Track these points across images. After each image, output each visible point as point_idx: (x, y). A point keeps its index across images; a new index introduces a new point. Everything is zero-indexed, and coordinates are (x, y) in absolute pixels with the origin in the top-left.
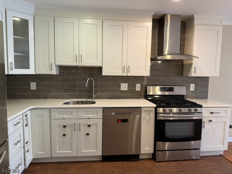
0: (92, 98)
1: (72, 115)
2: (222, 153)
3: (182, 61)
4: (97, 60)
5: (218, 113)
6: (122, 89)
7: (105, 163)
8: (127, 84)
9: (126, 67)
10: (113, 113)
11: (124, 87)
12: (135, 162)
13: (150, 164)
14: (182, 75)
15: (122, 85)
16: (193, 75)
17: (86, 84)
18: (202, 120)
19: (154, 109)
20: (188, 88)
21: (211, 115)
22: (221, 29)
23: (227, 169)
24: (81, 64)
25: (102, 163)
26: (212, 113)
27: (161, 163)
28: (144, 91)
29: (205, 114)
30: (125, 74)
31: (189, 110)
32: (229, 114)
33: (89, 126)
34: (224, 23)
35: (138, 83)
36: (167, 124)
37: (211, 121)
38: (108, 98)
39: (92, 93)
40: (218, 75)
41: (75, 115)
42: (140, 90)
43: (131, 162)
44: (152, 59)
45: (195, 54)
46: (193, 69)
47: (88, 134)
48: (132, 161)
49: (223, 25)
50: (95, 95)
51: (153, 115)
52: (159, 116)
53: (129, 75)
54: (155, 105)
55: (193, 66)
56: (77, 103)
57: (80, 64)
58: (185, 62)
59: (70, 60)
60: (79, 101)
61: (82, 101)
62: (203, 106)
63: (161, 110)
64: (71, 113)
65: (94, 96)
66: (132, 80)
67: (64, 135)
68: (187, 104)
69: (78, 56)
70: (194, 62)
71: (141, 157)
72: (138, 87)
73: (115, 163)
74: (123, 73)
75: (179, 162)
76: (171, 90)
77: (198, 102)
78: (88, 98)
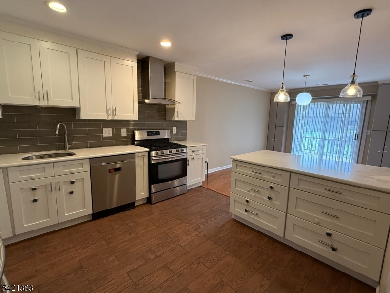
0: (65, 149)
1: (45, 172)
2: (201, 184)
3: (165, 105)
4: (72, 99)
5: (198, 151)
6: (105, 135)
7: (97, 221)
8: (110, 130)
9: (111, 109)
10: (103, 164)
11: (107, 133)
12: (131, 210)
13: (146, 208)
14: (165, 119)
15: (105, 130)
16: (177, 119)
17: (56, 130)
18: (187, 158)
19: (147, 153)
20: (171, 131)
21: (193, 154)
22: (195, 78)
23: (207, 194)
24: (48, 104)
25: (93, 222)
26: (193, 152)
27: (156, 204)
28: (130, 136)
29: (188, 153)
30: (110, 118)
31: (177, 151)
32: (205, 150)
33: (73, 182)
34: (197, 74)
35: (124, 128)
36: (159, 166)
37: (193, 158)
38: (87, 148)
39: (65, 142)
40: (194, 119)
41: (49, 171)
42: (126, 135)
43: (127, 212)
44: (139, 102)
45: (177, 99)
46: (176, 114)
47: (72, 193)
48: (128, 210)
49: (197, 76)
50: (69, 144)
51: (146, 160)
52: (153, 160)
53: (116, 118)
54: (148, 150)
55: (176, 110)
56: (41, 157)
57: (46, 104)
58: (167, 107)
59: (28, 97)
60: (44, 155)
61: (48, 155)
62: (187, 146)
63: (153, 153)
64: (44, 170)
65: (68, 146)
66: (116, 124)
67: (35, 201)
68: (174, 146)
69: (41, 92)
70: (176, 107)
71: (136, 204)
72: (124, 132)
73: (109, 217)
74: (108, 116)
75: (172, 199)
76: (158, 133)
77: (183, 143)
78: (58, 150)
